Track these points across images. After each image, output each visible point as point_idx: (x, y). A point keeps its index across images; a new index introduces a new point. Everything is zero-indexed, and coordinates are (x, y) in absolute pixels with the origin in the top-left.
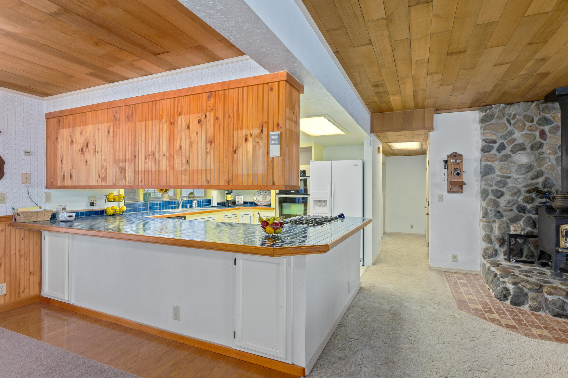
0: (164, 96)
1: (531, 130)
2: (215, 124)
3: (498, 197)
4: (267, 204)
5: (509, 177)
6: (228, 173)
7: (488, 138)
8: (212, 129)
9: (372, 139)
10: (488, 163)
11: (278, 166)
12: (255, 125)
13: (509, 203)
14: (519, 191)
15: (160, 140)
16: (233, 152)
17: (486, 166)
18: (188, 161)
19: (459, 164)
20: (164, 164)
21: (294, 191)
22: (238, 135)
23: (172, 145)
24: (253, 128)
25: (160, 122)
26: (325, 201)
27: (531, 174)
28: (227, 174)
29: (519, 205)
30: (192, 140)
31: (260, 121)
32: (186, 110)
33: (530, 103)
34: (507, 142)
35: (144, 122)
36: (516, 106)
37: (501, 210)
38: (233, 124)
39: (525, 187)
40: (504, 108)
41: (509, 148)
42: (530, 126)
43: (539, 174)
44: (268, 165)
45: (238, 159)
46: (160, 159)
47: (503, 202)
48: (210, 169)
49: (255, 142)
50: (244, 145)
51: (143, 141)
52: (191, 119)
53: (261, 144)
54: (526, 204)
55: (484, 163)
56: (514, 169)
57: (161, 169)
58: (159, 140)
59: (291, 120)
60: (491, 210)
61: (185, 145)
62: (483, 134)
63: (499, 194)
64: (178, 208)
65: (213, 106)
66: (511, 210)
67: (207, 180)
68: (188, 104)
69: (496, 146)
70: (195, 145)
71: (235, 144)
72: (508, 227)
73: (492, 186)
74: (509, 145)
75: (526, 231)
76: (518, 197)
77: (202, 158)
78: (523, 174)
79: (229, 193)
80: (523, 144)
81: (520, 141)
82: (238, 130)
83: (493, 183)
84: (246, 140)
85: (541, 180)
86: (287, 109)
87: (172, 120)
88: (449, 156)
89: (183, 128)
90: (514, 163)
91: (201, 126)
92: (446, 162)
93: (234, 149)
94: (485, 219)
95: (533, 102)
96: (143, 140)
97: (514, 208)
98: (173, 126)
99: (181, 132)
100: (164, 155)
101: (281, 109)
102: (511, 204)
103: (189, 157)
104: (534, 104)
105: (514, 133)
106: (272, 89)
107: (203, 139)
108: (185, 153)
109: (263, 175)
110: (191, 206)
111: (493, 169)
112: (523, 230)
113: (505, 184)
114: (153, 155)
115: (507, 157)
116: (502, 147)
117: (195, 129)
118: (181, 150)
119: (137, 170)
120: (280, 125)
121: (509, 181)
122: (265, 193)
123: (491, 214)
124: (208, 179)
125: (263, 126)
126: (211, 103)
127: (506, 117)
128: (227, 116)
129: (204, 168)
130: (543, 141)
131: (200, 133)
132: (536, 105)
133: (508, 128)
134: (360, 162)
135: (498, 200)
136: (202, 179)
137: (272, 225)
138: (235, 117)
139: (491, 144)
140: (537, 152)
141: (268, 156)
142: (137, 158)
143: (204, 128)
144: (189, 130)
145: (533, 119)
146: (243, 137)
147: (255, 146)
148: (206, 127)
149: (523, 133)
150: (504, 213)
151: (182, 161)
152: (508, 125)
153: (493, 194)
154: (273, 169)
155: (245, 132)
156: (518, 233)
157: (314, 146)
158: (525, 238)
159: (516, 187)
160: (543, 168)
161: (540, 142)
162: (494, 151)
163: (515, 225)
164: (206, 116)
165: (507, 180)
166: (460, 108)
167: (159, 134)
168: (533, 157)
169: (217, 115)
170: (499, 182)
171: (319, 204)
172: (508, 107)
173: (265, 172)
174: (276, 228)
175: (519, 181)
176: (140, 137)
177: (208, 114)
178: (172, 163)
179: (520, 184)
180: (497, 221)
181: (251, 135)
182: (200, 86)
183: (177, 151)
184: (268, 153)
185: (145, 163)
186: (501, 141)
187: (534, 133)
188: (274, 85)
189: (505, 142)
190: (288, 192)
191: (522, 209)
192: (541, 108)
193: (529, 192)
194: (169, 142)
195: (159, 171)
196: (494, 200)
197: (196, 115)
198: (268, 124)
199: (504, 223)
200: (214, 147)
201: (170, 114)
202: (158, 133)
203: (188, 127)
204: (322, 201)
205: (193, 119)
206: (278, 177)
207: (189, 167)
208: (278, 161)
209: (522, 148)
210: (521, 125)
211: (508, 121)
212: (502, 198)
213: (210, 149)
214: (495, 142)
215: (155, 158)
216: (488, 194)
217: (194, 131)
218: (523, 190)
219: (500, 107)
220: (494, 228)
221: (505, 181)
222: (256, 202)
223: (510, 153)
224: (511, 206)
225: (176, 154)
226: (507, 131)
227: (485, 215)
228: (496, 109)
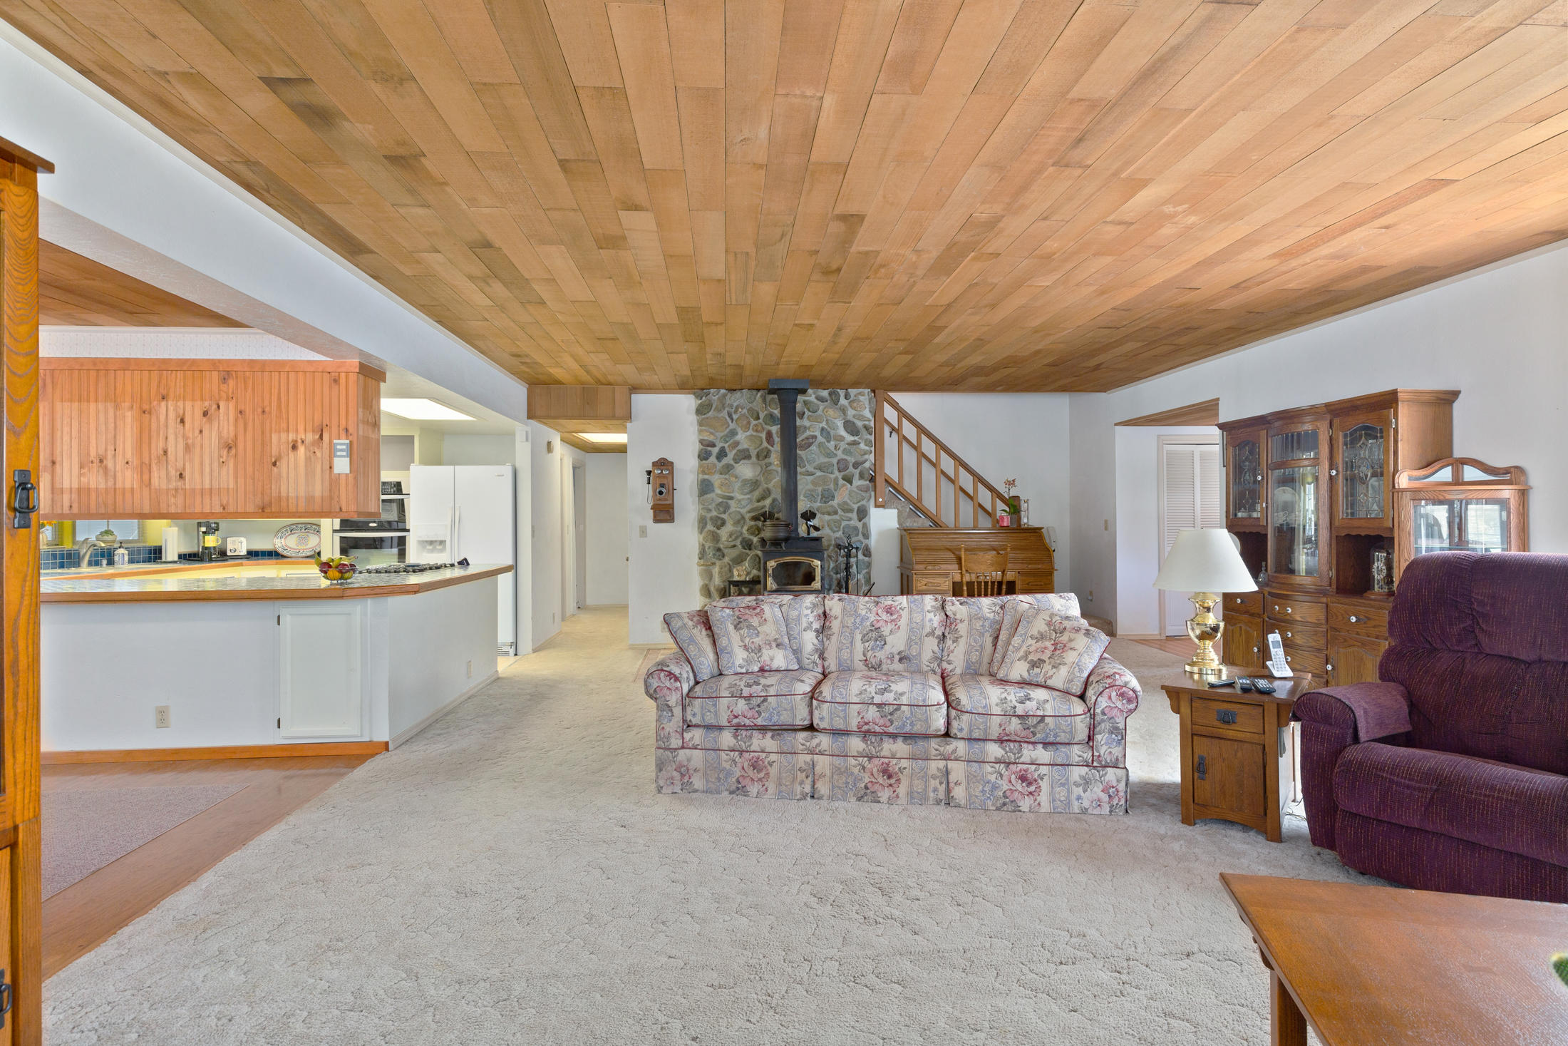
0: (127, 365)
1: (757, 431)
2: (236, 420)
3: (718, 528)
4: (309, 554)
5: (731, 498)
6: (262, 494)
7: (706, 438)
8: (232, 428)
9: (529, 429)
10: (706, 477)
11: (347, 485)
12: (309, 427)
13: (730, 536)
14: (743, 518)
15: (118, 437)
16: (270, 465)
17: (704, 480)
18: (181, 475)
19: (665, 477)
20: (128, 479)
21: (375, 525)
22: (278, 441)
23: (145, 447)
24: (305, 430)
25: (117, 407)
26: (442, 542)
27: (757, 494)
28: (260, 496)
29: (744, 538)
30: (190, 442)
31: (317, 423)
32: (178, 393)
33: (754, 392)
34: (729, 446)
35: (76, 405)
36: (738, 394)
37: (721, 546)
38: (271, 423)
39: (749, 512)
40: (724, 396)
41: (731, 455)
42: (756, 425)
43: (767, 493)
44: (331, 485)
45: (279, 474)
46: (118, 468)
47: (724, 533)
48: (228, 489)
49: (310, 451)
50: (291, 455)
51: (73, 436)
52: (188, 408)
53: (318, 454)
54: (751, 537)
55: (701, 476)
56: (737, 485)
57: (119, 485)
58: (115, 437)
59: (366, 422)
60: (709, 548)
61: (175, 448)
62: (700, 431)
63: (719, 523)
64: (79, 566)
65: (233, 393)
66: (734, 546)
67: (222, 505)
68: (182, 384)
69: (715, 451)
70: (197, 450)
71: (275, 452)
72: (731, 571)
73: (710, 510)
74: (731, 451)
75: (751, 576)
76: (742, 527)
77: (211, 470)
78: (747, 494)
79: (212, 530)
80: (748, 450)
81: (745, 445)
82: (279, 432)
83: (712, 506)
84: (294, 447)
85: (768, 502)
86: (360, 410)
87: (145, 407)
88: (654, 464)
89: (171, 423)
90: (736, 478)
91: (210, 421)
92: (649, 473)
93: (273, 460)
94: (702, 562)
95: (758, 390)
96: (75, 433)
97: (738, 543)
98: (147, 415)
99: (167, 426)
100: (127, 463)
101: (350, 410)
102: (733, 537)
103: (184, 469)
104: (759, 394)
105: (737, 434)
106: (336, 381)
107: (212, 439)
108: (176, 460)
109: (322, 497)
110: (111, 562)
111: (712, 485)
112: (748, 574)
113: (727, 507)
114: (101, 461)
115: (728, 468)
116: (722, 454)
117: (197, 424)
118: (167, 457)
119: (58, 485)
120: (351, 431)
121: (731, 502)
122: (303, 531)
123: (710, 553)
124: (225, 502)
125: (322, 430)
126: (228, 389)
127: (727, 409)
128: (260, 410)
129: (215, 485)
130: (770, 447)
131: (206, 432)
132: (761, 396)
133: (729, 426)
134: (507, 470)
135: (718, 531)
136: (211, 503)
137: (337, 567)
138: (274, 413)
139: (709, 448)
140: (763, 462)
141: (331, 472)
142: (58, 466)
143: (215, 425)
144: (184, 426)
145: (758, 415)
146: (288, 443)
147: (310, 458)
148: (219, 424)
149: (748, 433)
150: (726, 551)
151: (168, 474)
152: (730, 422)
153: (712, 523)
154: (339, 490)
155: (292, 436)
156: (742, 579)
157: (420, 436)
158: (751, 585)
159: (739, 512)
160: (770, 486)
161: (767, 448)
162: (713, 459)
163: (739, 568)
164: (219, 407)
165: (730, 502)
166: (665, 389)
167: (116, 427)
168: (759, 469)
169: (241, 407)
170: (720, 504)
171: (431, 547)
172: (729, 395)
173: (327, 494)
174: (344, 571)
175: (743, 503)
176: (66, 429)
177: (222, 404)
178: (146, 477)
179: (744, 507)
180: (718, 563)
181: (303, 442)
182: (208, 360)
183: (158, 457)
184: (331, 468)
185: (80, 475)
186: (722, 445)
187: (761, 435)
188: (339, 376)
189: (726, 446)
190: (363, 527)
191: (748, 545)
192: (768, 401)
193: (755, 518)
194: (139, 444)
195: (115, 489)
196: (713, 532)
197: (199, 403)
198: (331, 427)
199: (725, 566)
200: (236, 455)
201: (141, 396)
202: (111, 426)
203: (182, 421)
204: (436, 541)
205: (193, 409)
206: (347, 502)
207: (185, 484)
208: (347, 479)
209: (745, 455)
210: (745, 422)
211: (730, 415)
212: (723, 528)
213: (228, 456)
214: (714, 445)
215: (106, 468)
216: (706, 524)
217: (193, 429)
218: (748, 516)
219: (720, 394)
220: (714, 573)
221: (727, 503)
222: (280, 550)
223: (732, 462)
224: (734, 540)
225: (154, 462)
226: (728, 430)
227: (702, 554)
228: (715, 396)
